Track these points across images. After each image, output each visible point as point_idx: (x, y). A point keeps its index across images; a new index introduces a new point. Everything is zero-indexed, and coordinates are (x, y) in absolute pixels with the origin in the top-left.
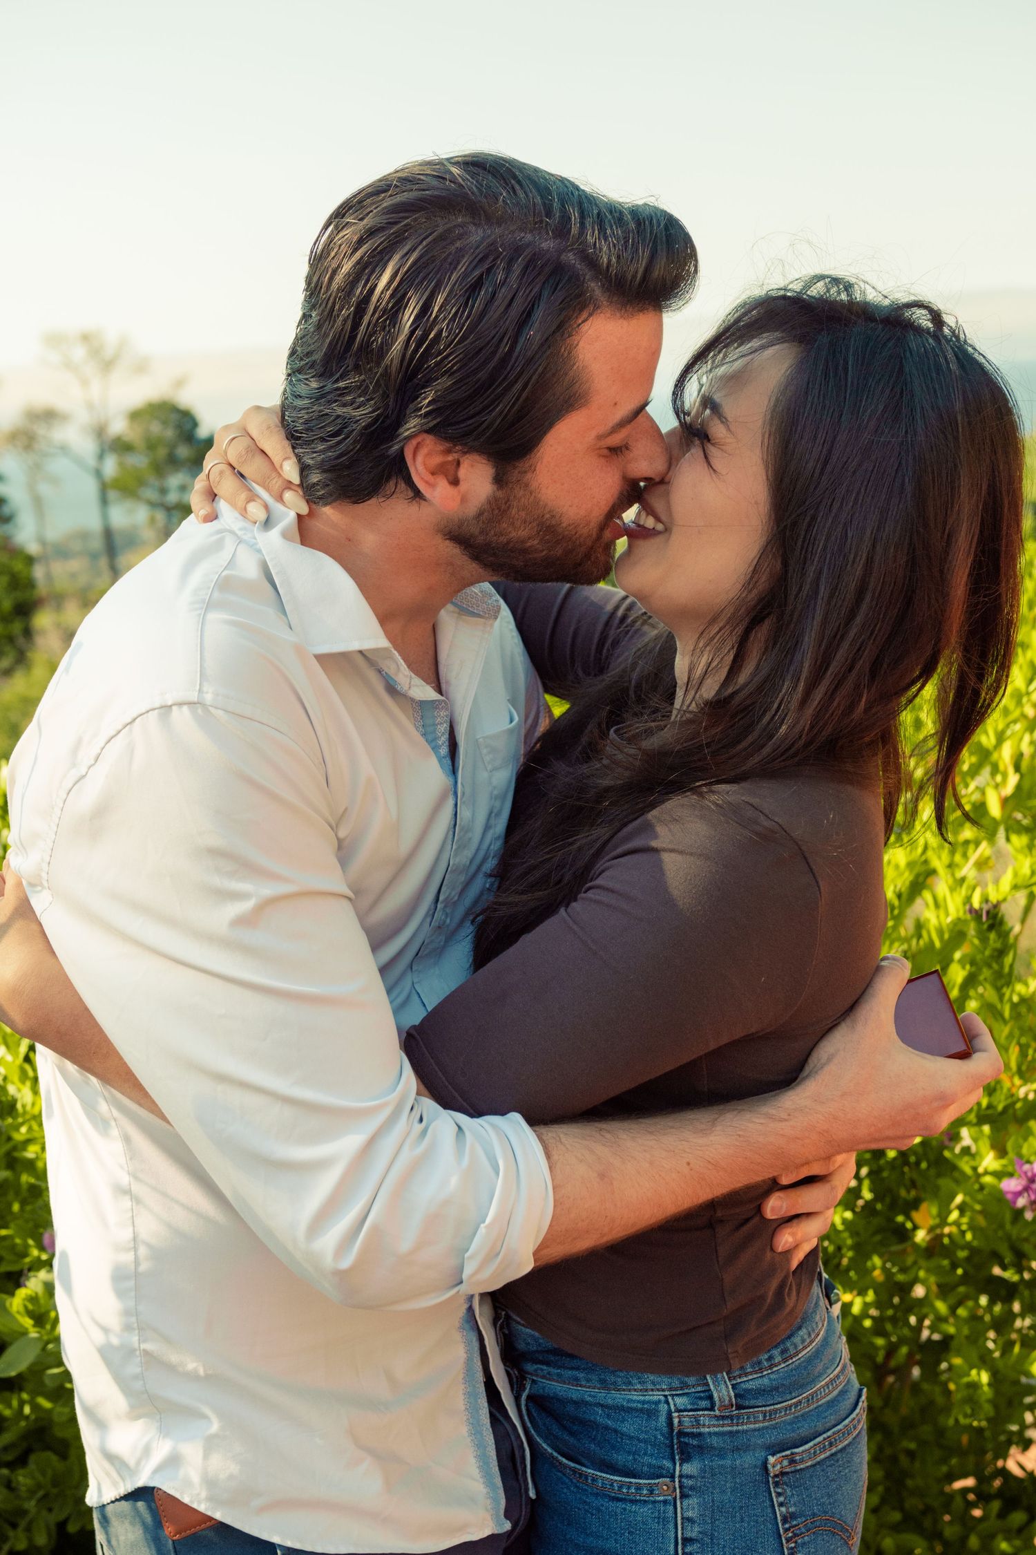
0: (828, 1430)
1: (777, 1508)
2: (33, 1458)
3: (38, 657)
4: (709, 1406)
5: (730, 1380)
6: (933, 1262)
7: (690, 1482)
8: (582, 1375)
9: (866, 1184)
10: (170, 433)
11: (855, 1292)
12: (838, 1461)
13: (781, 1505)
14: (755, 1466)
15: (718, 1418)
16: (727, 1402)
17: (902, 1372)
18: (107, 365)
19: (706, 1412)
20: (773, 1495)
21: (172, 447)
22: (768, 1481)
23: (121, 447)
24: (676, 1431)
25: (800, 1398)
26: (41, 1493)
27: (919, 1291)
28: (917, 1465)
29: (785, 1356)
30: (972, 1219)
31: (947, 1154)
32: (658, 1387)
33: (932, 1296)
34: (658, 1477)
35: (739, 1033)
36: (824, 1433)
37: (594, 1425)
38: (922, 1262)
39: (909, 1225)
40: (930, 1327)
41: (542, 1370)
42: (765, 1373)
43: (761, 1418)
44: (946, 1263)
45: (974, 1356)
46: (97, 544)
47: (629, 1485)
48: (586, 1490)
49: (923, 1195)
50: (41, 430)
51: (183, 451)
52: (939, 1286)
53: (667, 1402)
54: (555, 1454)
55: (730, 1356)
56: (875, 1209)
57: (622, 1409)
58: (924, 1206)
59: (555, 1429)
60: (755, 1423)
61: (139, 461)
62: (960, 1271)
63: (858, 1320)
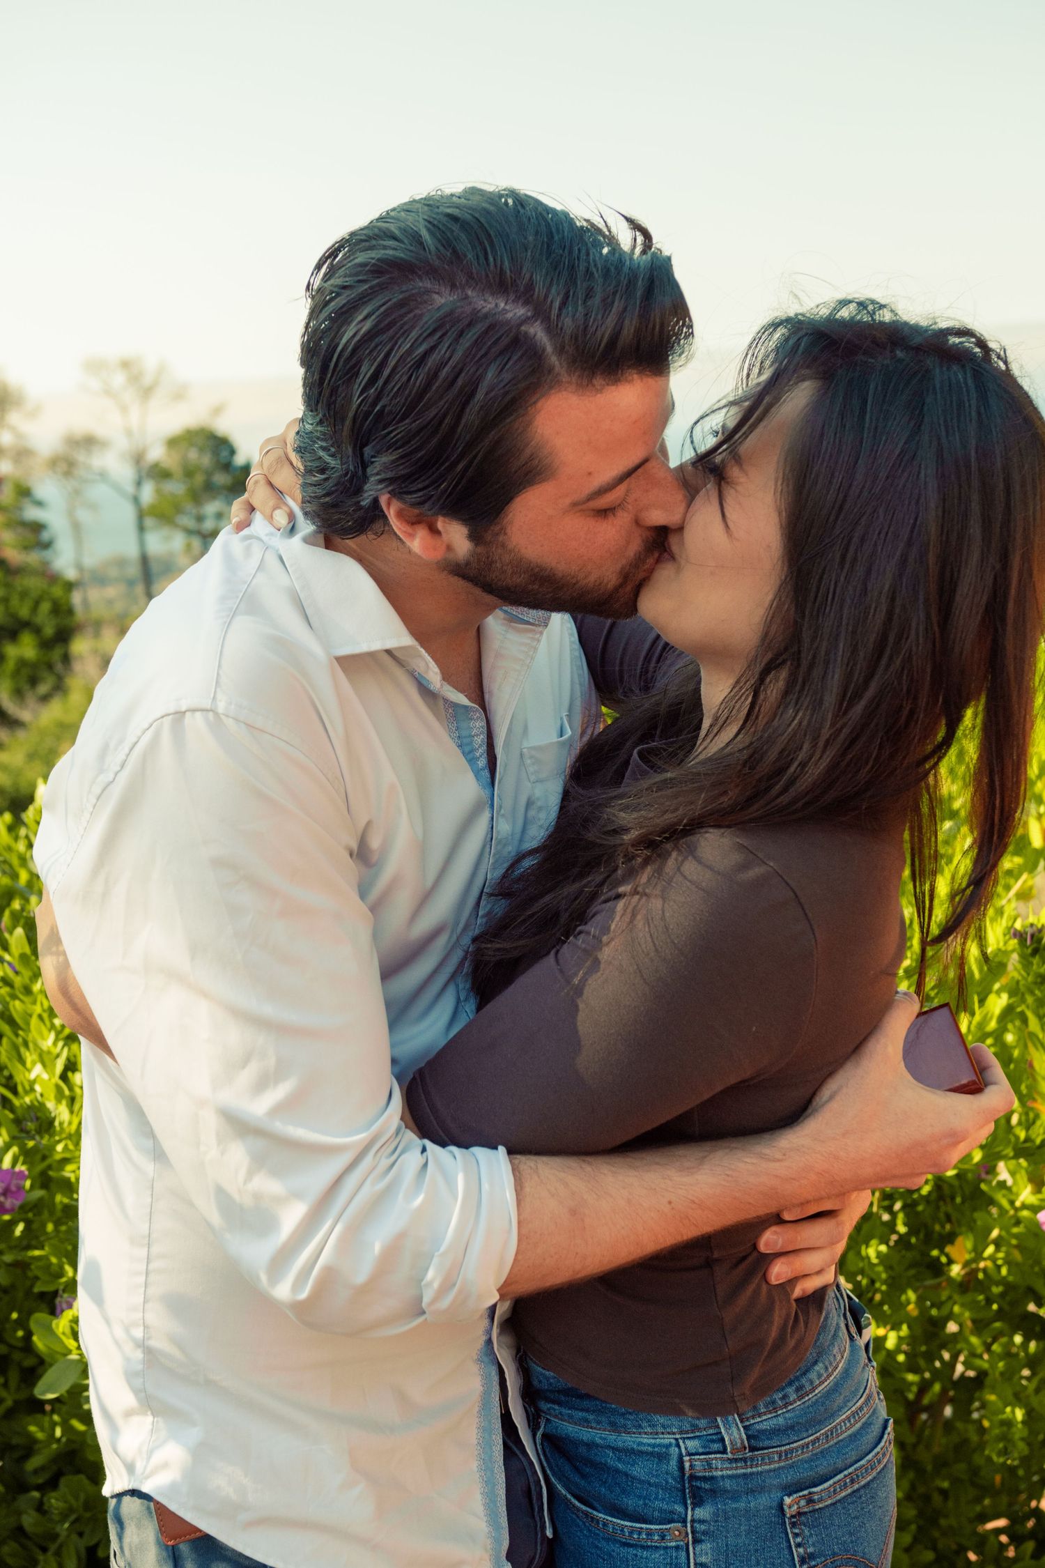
0: (850, 1466)
1: (794, 1549)
2: (63, 1481)
3: (75, 683)
4: (721, 1449)
5: (742, 1421)
6: (968, 1297)
7: (703, 1527)
8: (591, 1417)
9: (901, 1217)
10: (206, 460)
11: (888, 1327)
12: (860, 1497)
13: (798, 1545)
14: (771, 1508)
15: (730, 1461)
16: (739, 1445)
17: (934, 1409)
18: (146, 393)
19: (718, 1456)
20: (790, 1535)
21: (209, 474)
22: (785, 1522)
23: (159, 473)
24: (687, 1475)
25: (818, 1434)
26: (73, 1517)
27: (952, 1327)
28: (950, 1504)
29: (800, 1394)
30: (1007, 1254)
31: (983, 1186)
32: (668, 1430)
33: (967, 1332)
34: (670, 1522)
35: (733, 1080)
36: (846, 1469)
37: (602, 1468)
38: (956, 1297)
39: (944, 1259)
40: (964, 1363)
41: (555, 1410)
42: (780, 1412)
43: (776, 1458)
44: (981, 1297)
45: (1009, 1393)
46: (134, 571)
47: (640, 1531)
48: (598, 1535)
49: (957, 1230)
50: (81, 457)
51: (221, 479)
52: (974, 1321)
53: (678, 1446)
54: (569, 1496)
55: (736, 1399)
56: (909, 1243)
57: (633, 1451)
58: (959, 1240)
59: (567, 1468)
60: (770, 1463)
61: (176, 488)
62: (995, 1307)
63: (891, 1355)
